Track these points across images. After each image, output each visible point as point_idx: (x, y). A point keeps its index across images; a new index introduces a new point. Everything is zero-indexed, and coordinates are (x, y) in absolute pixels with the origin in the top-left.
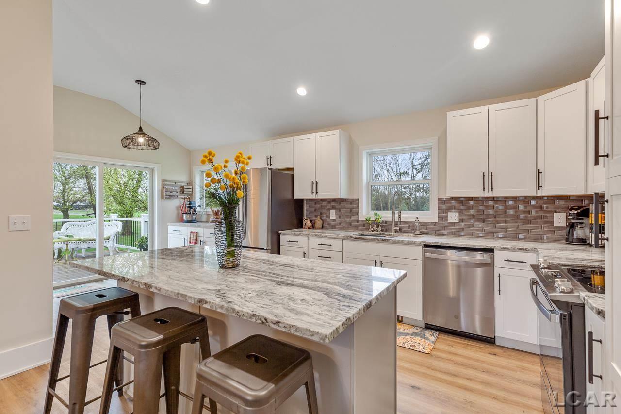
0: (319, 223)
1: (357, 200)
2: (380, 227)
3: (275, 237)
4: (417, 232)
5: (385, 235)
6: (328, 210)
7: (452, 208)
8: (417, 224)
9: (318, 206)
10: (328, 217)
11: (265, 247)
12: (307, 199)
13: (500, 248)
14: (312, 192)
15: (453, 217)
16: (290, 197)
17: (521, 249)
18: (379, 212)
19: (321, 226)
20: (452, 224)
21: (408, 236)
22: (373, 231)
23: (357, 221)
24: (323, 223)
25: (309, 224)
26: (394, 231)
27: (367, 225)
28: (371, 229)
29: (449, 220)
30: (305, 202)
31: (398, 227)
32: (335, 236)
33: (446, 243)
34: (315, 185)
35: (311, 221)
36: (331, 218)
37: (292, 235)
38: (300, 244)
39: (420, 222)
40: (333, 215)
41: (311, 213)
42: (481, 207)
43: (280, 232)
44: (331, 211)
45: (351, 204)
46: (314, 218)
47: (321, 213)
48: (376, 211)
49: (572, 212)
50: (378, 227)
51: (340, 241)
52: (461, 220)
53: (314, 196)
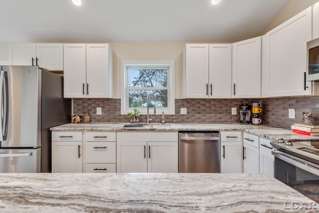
0: (87, 118)
1: (120, 100)
2: (138, 119)
3: (45, 134)
4: (163, 121)
5: (142, 125)
6: (95, 108)
7: (183, 106)
8: (163, 116)
9: (86, 105)
10: (95, 113)
11: (35, 145)
12: (74, 99)
13: (224, 130)
14: (84, 93)
15: (184, 111)
16: (59, 96)
17: (234, 130)
18: (137, 108)
19: (88, 121)
20: (183, 115)
21: (158, 124)
22: (133, 122)
23: (120, 115)
24: (90, 118)
25: (78, 119)
26: (148, 122)
27: (128, 118)
28: (131, 121)
29: (181, 113)
30: (72, 101)
31: (151, 118)
32: (110, 129)
33: (194, 129)
34: (86, 87)
35: (80, 117)
36: (98, 114)
37: (65, 131)
38: (74, 139)
39: (165, 115)
40: (99, 111)
41: (78, 110)
42: (198, 105)
43: (51, 129)
44: (98, 109)
45: (115, 103)
46: (82, 114)
47: (89, 110)
48: (135, 108)
49: (244, 107)
50: (136, 119)
51: (115, 133)
52: (188, 113)
53: (85, 96)
